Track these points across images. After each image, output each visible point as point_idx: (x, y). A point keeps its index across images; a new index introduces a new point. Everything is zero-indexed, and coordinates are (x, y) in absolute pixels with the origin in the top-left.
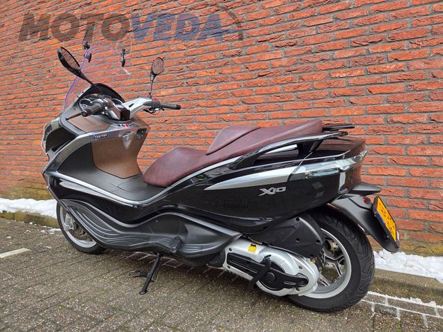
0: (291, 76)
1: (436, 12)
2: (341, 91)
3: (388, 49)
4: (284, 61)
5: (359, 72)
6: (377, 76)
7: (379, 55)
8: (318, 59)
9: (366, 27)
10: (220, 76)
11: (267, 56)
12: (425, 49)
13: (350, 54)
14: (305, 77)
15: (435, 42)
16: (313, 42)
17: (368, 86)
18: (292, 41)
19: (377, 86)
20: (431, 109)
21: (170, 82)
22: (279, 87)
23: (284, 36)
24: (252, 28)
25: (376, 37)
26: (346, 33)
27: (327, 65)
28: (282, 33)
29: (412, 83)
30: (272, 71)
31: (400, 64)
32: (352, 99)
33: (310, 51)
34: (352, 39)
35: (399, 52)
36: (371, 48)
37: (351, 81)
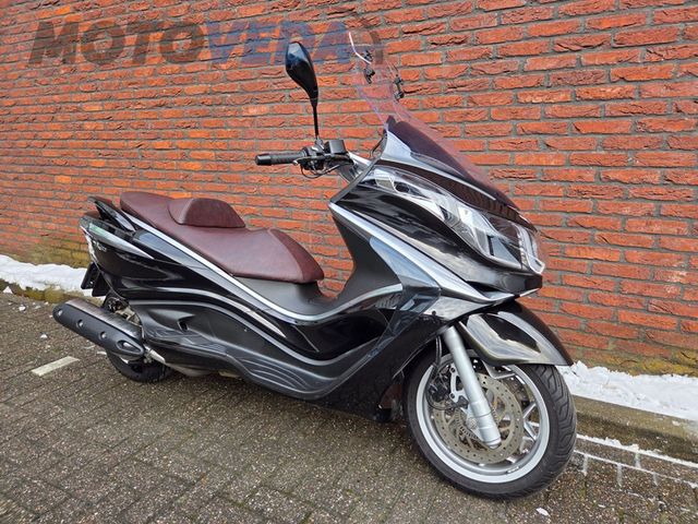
0: (455, 96)
2: (532, 126)
3: (612, 60)
4: (446, 69)
5: (562, 96)
6: (591, 105)
7: (596, 69)
8: (499, 70)
9: (580, 20)
10: (343, 88)
11: (419, 59)
12: (670, 64)
13: (550, 65)
14: (477, 100)
15: (687, 52)
16: (491, 39)
17: (575, 121)
18: (457, 35)
19: (590, 120)
21: (263, 94)
22: (436, 113)
23: (446, 26)
24: (394, 8)
25: (594, 39)
26: (546, 28)
27: (514, 81)
28: (444, 20)
29: (643, 119)
30: (426, 85)
31: (629, 87)
32: (549, 140)
33: (486, 56)
34: (557, 39)
35: (629, 67)
36: (584, 56)
37: (549, 110)
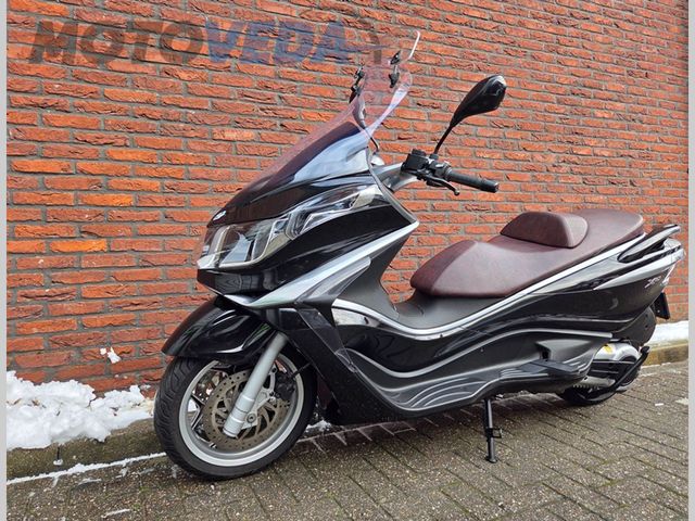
3: (519, 137)
4: (429, 126)
5: (498, 155)
6: (512, 163)
7: (512, 141)
11: (408, 114)
12: (542, 143)
13: (491, 134)
15: (547, 139)
17: (506, 172)
18: (434, 101)
19: (512, 172)
23: (427, 93)
25: (509, 122)
27: (471, 141)
28: (425, 88)
30: (416, 134)
31: (528, 154)
36: (506, 132)
37: (493, 164)
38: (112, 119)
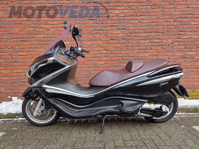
0: (124, 41)
1: (168, 25)
2: (142, 48)
3: (156, 35)
4: (122, 35)
5: (147, 42)
6: (153, 44)
7: (153, 37)
8: (134, 36)
9: (149, 27)
10: (94, 38)
11: (114, 32)
12: (166, 36)
13: (144, 35)
14: (130, 42)
15: (168, 34)
16: (132, 29)
17: (151, 47)
18: (124, 27)
19: (153, 47)
20: (168, 55)
22: (120, 45)
23: (121, 25)
24: (108, 20)
25: (152, 31)
26: (143, 28)
27: (137, 38)
28: (120, 24)
29: (163, 46)
30: (117, 38)
31: (160, 40)
32: (146, 51)
33: (131, 32)
34: (145, 30)
35: (159, 36)
36: (151, 34)
37: (145, 44)
38: (36, 42)
